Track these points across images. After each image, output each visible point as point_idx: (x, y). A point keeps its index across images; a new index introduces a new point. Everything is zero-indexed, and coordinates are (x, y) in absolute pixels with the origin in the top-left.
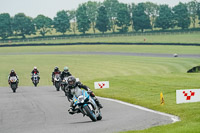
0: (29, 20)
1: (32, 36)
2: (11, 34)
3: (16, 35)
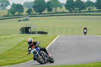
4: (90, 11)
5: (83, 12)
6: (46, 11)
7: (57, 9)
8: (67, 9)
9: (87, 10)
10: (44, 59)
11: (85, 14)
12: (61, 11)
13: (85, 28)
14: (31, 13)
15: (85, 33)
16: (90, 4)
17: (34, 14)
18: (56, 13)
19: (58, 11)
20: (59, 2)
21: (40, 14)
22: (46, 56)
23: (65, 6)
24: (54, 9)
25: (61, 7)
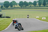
0: (27, 3)
1: (28, 6)
2: (23, 6)
3: (24, 6)
4: (31, 7)
5: (27, 7)
6: (10, 7)
7: (15, 6)
8: (20, 6)
9: (29, 6)
10: (20, 28)
11: (28, 8)
12: (17, 7)
13: (28, 15)
14: (3, 8)
15: (28, 17)
16: (31, 3)
17: (4, 8)
18: (14, 8)
19: (16, 7)
20: (16, 3)
21: (7, 8)
22: (21, 27)
23: (19, 4)
24: (13, 6)
25: (17, 5)
